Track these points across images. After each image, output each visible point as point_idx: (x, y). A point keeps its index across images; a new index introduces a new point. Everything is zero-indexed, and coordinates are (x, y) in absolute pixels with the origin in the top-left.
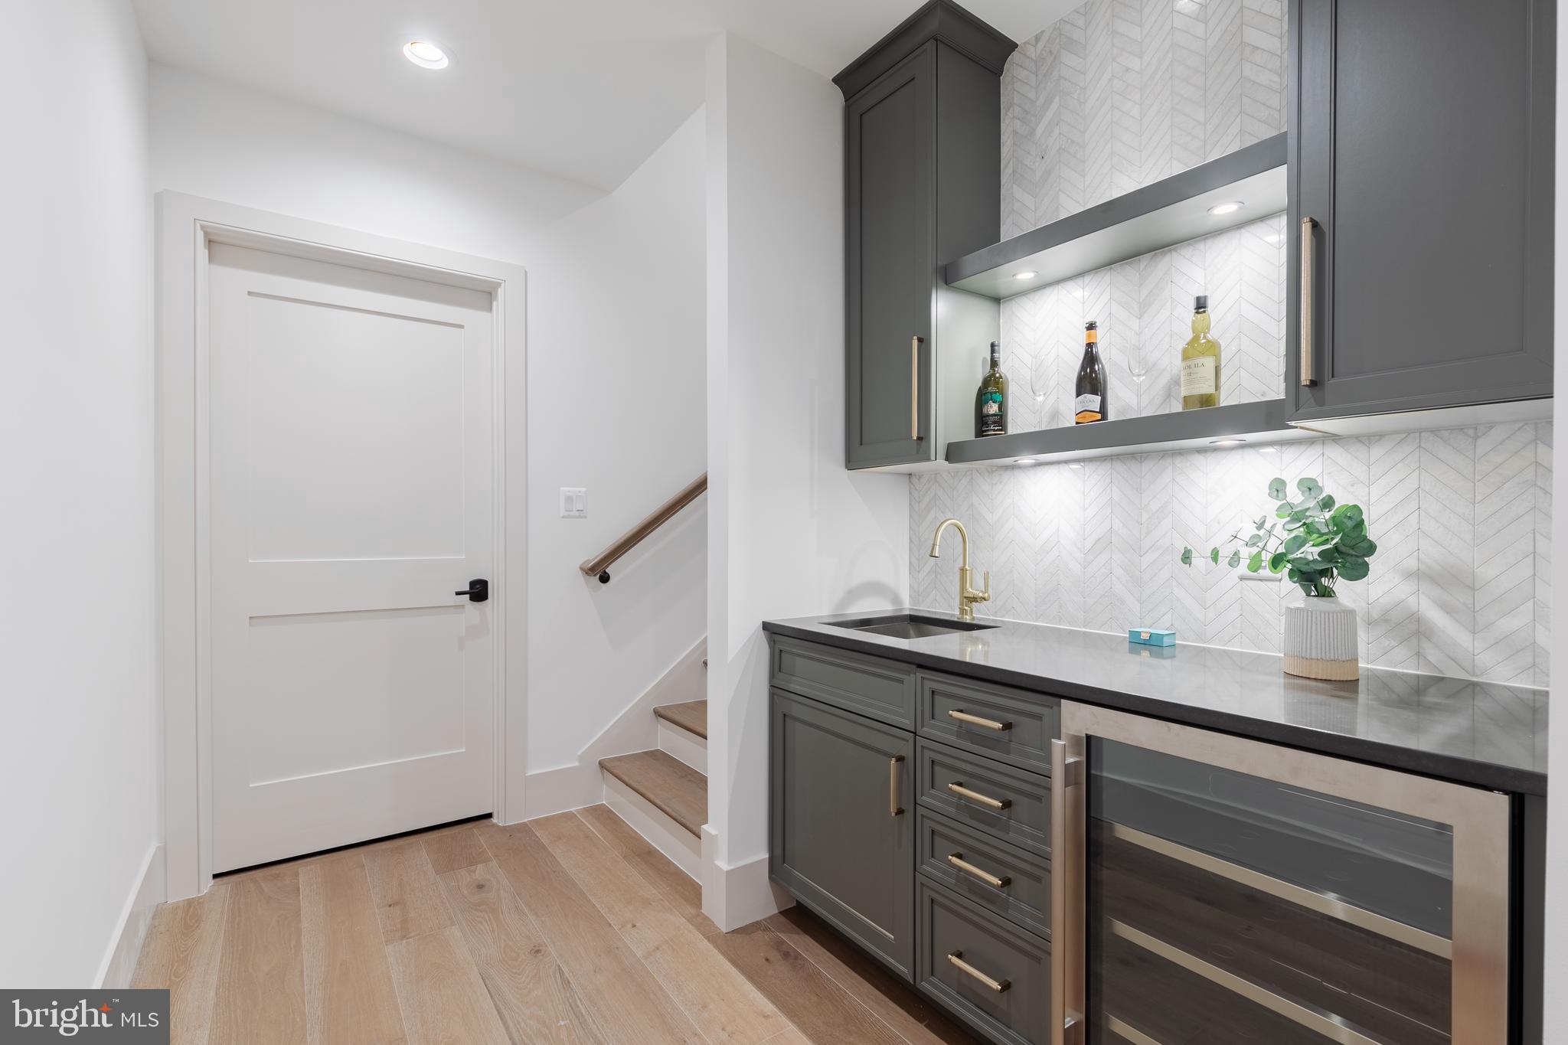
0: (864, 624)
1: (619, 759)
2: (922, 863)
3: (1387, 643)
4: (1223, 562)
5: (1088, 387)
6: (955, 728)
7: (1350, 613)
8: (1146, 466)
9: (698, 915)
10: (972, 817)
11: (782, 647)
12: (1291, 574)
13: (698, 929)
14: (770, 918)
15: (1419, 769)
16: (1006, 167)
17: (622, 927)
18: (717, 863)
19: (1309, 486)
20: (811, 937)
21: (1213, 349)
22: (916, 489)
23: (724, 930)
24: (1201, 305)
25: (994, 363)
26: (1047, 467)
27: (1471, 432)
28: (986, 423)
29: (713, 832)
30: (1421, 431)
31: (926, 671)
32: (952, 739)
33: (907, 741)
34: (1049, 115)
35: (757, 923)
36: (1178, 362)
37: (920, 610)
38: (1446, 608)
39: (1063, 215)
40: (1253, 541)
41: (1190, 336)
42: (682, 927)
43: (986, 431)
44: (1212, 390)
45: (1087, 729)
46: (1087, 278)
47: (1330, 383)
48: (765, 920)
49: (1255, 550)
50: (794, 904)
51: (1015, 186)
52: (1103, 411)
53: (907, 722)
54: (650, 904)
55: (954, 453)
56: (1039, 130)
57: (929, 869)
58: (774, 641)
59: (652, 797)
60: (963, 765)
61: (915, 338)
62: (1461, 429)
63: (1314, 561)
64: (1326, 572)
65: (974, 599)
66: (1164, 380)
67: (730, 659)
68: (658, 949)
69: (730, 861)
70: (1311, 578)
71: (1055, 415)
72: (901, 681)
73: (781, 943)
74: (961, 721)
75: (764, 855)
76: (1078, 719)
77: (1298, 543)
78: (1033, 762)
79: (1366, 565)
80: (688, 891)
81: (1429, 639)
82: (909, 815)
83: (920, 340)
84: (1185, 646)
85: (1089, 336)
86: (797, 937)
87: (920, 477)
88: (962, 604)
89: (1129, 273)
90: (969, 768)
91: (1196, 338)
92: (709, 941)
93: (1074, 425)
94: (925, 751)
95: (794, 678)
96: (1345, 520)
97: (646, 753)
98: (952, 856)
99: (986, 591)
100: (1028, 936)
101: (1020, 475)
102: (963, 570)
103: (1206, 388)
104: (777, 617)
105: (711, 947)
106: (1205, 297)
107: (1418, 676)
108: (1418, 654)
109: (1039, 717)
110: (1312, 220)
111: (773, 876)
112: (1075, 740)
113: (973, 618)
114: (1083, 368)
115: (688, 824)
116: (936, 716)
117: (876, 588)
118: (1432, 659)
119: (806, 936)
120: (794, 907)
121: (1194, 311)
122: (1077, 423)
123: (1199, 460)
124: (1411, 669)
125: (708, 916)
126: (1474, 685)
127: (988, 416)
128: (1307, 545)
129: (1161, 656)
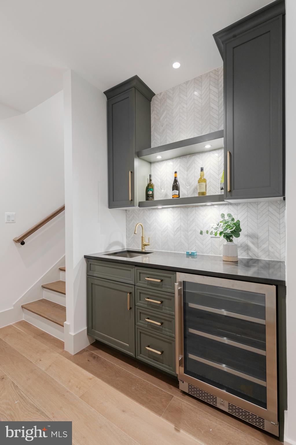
0: (115, 254)
1: (29, 304)
2: (137, 322)
3: (241, 252)
4: (209, 233)
5: (175, 188)
6: (146, 283)
7: (236, 245)
8: (189, 209)
9: (63, 351)
10: (152, 307)
11: (91, 263)
12: (224, 236)
13: (64, 356)
14: (88, 347)
15: (259, 282)
16: (152, 127)
17: (36, 362)
18: (70, 333)
19: (229, 215)
20: (102, 350)
21: (205, 181)
22: (128, 214)
23: (73, 355)
24: (202, 170)
25: (150, 180)
26: (164, 209)
27: (257, 203)
28: (149, 197)
29: (68, 324)
30: (247, 203)
31: (138, 267)
32: (146, 286)
33: (132, 288)
34: (164, 115)
35: (84, 349)
36: (196, 183)
37: (129, 249)
38: (253, 243)
39: (168, 143)
40: (216, 229)
41: (200, 177)
42: (58, 357)
43: (148, 199)
44: (205, 191)
45: (183, 279)
46: (174, 160)
47: (233, 191)
48: (86, 348)
49: (216, 231)
50: (95, 341)
51: (155, 133)
52: (179, 195)
53: (132, 282)
54: (46, 351)
55: (141, 205)
56: (161, 119)
57: (139, 324)
58: (88, 261)
59: (44, 315)
60: (149, 293)
61: (130, 171)
62: (255, 203)
63: (229, 233)
64: (231, 236)
65: (146, 245)
66: (193, 188)
67: (74, 268)
68: (50, 366)
69: (74, 332)
70: (228, 237)
71: (166, 195)
72: (130, 271)
73: (92, 354)
74: (148, 280)
75: (86, 328)
76: (181, 277)
77: (226, 229)
78: (169, 290)
79: (239, 234)
80: (60, 344)
81: (250, 250)
82: (133, 309)
83: (131, 172)
84: (199, 255)
85: (175, 175)
86: (97, 351)
87: (129, 211)
88: (142, 246)
89: (184, 159)
90: (151, 293)
91: (201, 178)
92: (68, 359)
93: (172, 198)
94: (138, 290)
95: (95, 272)
96: (237, 224)
97: (39, 300)
98: (146, 319)
99: (149, 243)
100: (168, 337)
101: (157, 211)
102: (142, 237)
103: (203, 190)
104: (88, 254)
105: (69, 361)
106: (203, 168)
107: (248, 259)
108: (248, 254)
109: (170, 277)
110: (229, 152)
111: (89, 334)
112: (180, 283)
113: (145, 251)
114: (174, 183)
115: (58, 322)
116: (141, 280)
117: (117, 243)
118: (250, 255)
119: (100, 350)
120: (95, 342)
121: (200, 171)
122: (173, 198)
123: (201, 208)
124: (246, 257)
125: (67, 351)
126: (258, 260)
127: (149, 194)
128: (228, 230)
129: (194, 258)
